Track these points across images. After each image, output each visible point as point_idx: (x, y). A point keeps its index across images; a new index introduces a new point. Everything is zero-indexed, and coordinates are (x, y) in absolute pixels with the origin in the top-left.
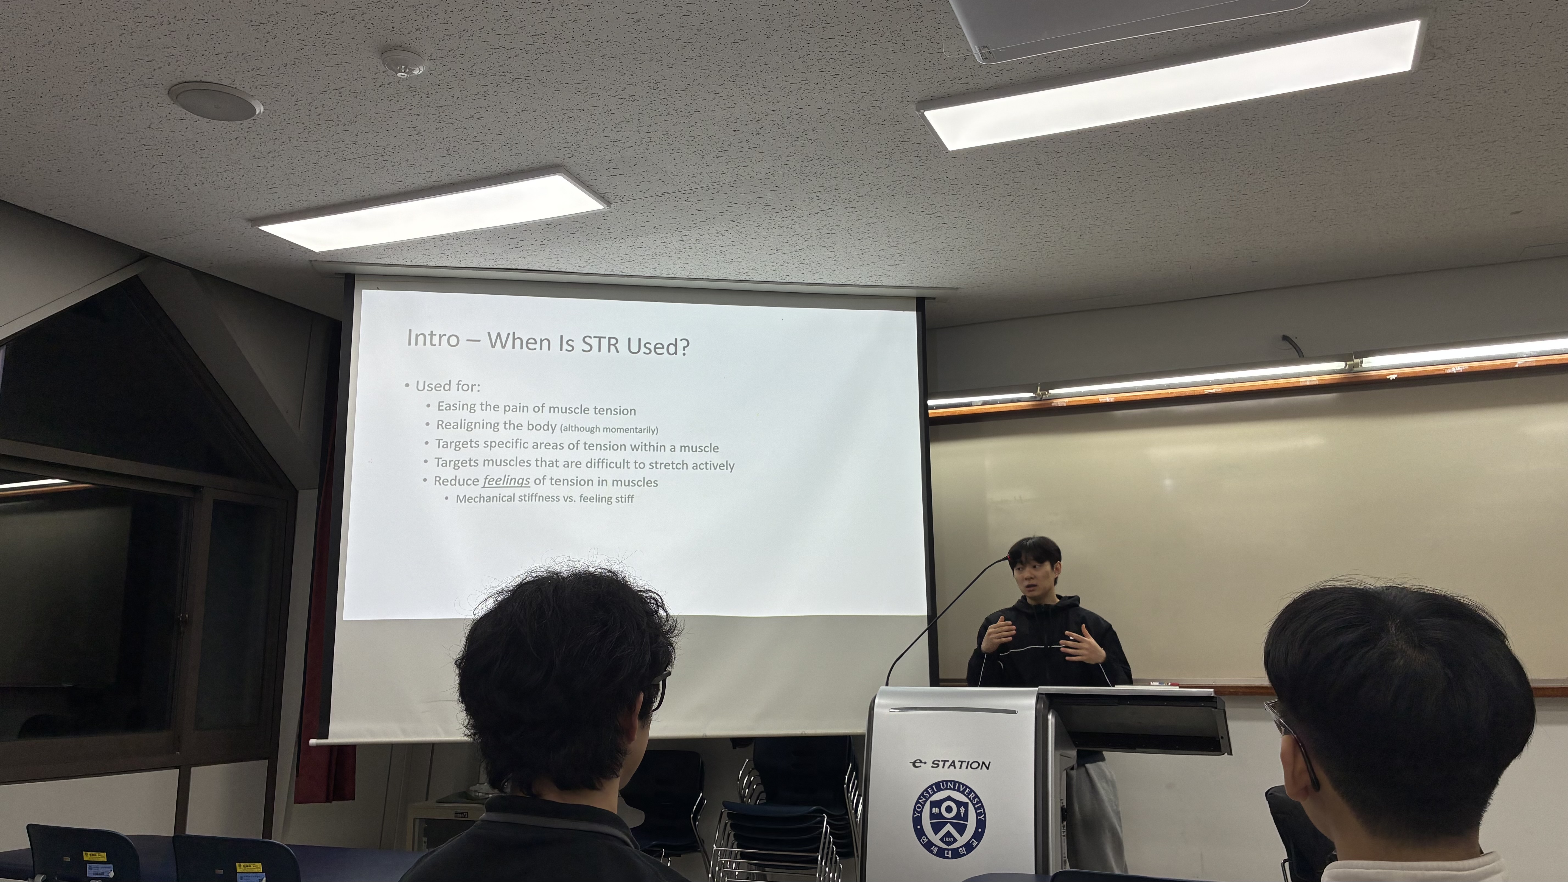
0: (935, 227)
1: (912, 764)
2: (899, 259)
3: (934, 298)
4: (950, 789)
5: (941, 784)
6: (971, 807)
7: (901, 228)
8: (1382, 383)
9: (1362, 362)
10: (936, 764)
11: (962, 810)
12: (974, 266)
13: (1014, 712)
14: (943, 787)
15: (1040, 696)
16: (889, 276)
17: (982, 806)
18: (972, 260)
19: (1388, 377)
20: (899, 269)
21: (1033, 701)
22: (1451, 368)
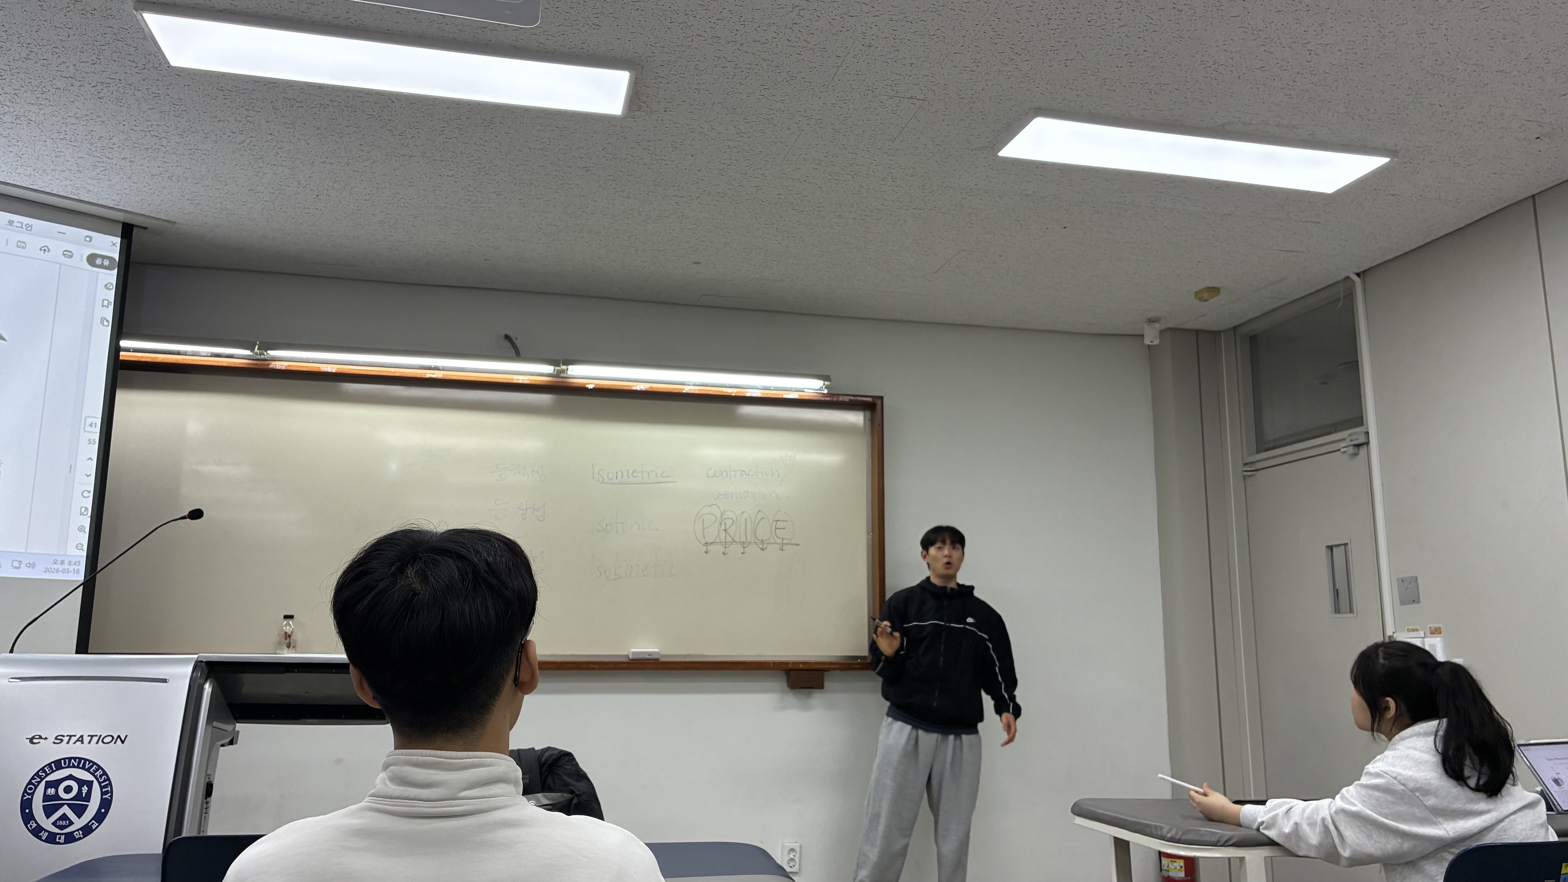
0: (149, 147)
1: (28, 740)
2: (103, 173)
3: (146, 228)
4: (74, 766)
5: (63, 761)
6: (96, 786)
7: (108, 138)
8: (581, 391)
9: (567, 369)
10: (59, 739)
11: (85, 789)
12: (196, 202)
13: (165, 681)
14: (65, 764)
15: (199, 664)
16: (89, 191)
17: (110, 784)
18: (194, 194)
19: (587, 386)
20: (101, 185)
21: (189, 669)
22: (636, 386)
